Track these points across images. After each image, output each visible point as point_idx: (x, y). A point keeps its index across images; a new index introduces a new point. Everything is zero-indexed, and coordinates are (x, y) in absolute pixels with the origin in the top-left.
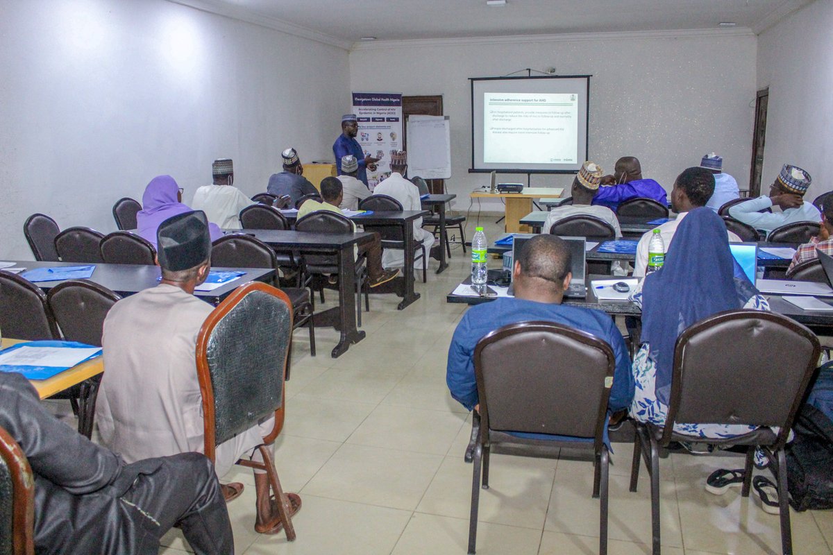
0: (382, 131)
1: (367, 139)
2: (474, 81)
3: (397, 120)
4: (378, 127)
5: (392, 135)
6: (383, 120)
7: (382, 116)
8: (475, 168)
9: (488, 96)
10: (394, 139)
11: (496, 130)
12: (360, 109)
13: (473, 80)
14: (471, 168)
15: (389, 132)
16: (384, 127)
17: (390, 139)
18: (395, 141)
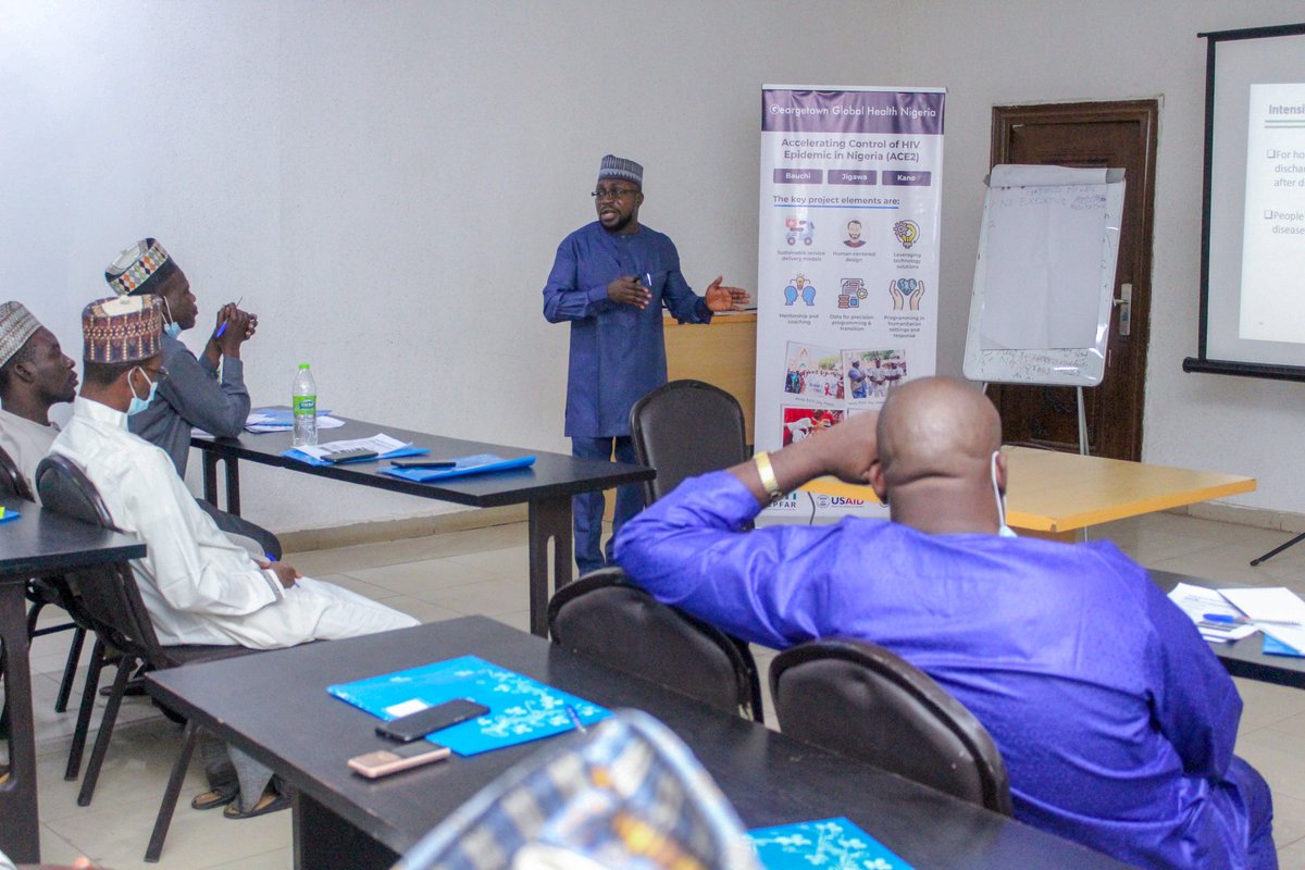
0: (863, 214)
1: (808, 241)
2: (1219, 45)
3: (925, 178)
4: (852, 203)
5: (903, 230)
6: (871, 178)
7: (865, 166)
8: (1210, 356)
9: (1264, 97)
10: (908, 244)
11: (1285, 223)
12: (785, 142)
13: (1213, 38)
14: (1195, 355)
15: (890, 218)
16: (873, 203)
17: (893, 244)
18: (911, 251)
